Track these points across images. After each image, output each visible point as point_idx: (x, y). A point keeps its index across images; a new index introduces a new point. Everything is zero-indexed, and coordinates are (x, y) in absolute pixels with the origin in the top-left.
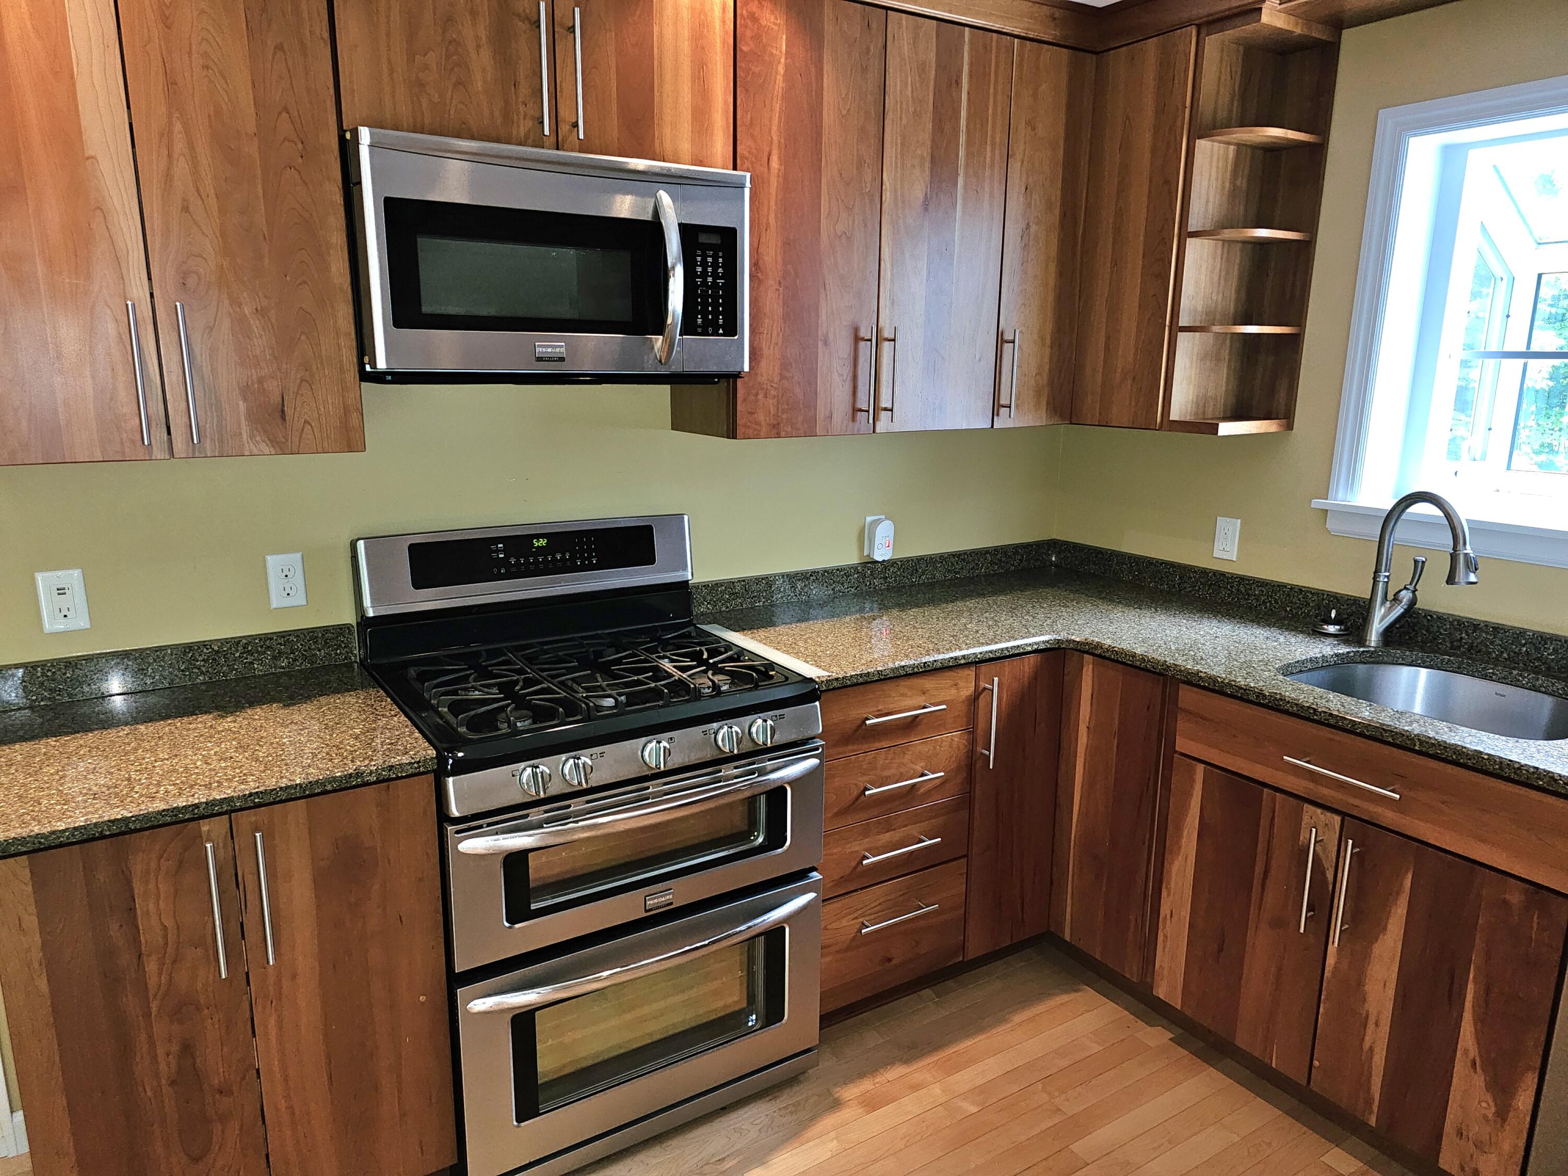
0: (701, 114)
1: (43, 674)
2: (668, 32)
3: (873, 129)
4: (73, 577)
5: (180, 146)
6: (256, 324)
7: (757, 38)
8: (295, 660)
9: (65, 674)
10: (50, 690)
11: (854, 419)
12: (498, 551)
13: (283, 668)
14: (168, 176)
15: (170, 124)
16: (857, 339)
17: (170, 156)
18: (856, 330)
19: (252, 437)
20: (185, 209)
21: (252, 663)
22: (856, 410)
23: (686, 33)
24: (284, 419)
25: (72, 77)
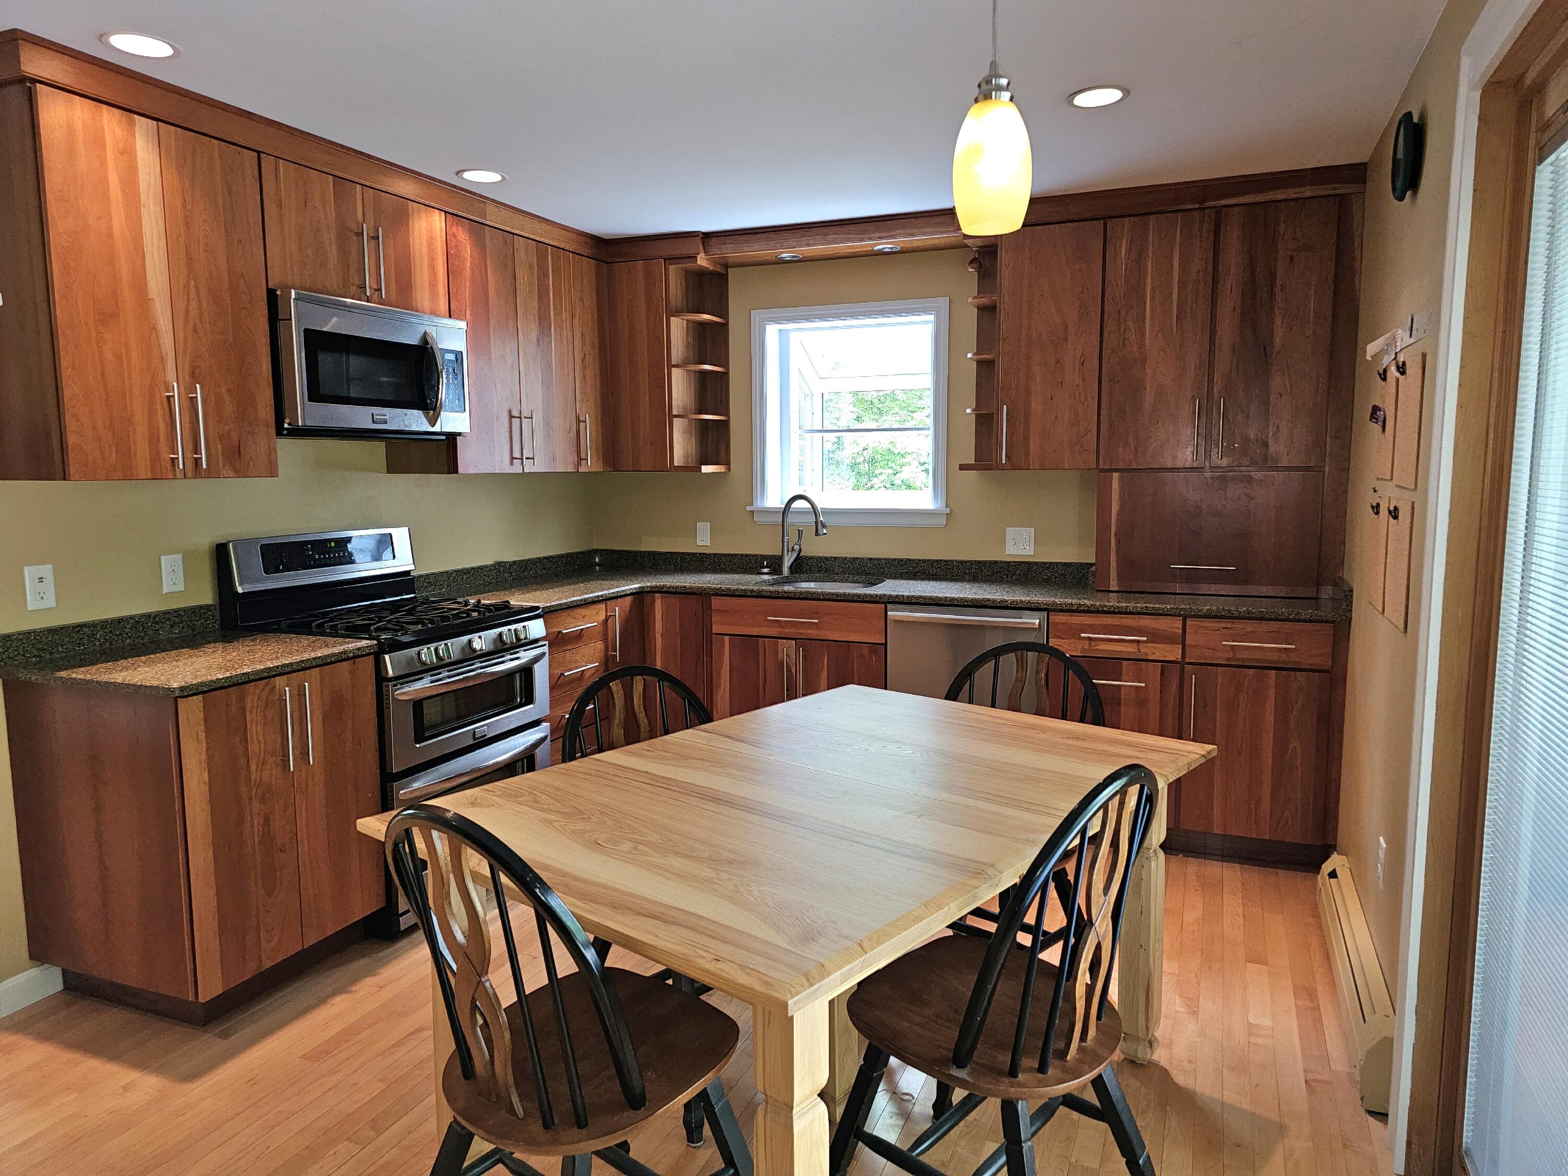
0: (433, 286)
1: (35, 638)
2: (417, 241)
3: (511, 298)
4: (46, 570)
5: (193, 294)
6: (227, 399)
7: (457, 246)
8: (183, 628)
9: (48, 638)
10: (38, 649)
11: (512, 464)
12: (308, 550)
13: (176, 633)
14: (187, 312)
15: (188, 281)
16: (511, 417)
17: (188, 299)
18: (510, 411)
19: (224, 466)
20: (195, 330)
21: (158, 630)
22: (513, 458)
23: (425, 243)
24: (240, 456)
25: (144, 253)
